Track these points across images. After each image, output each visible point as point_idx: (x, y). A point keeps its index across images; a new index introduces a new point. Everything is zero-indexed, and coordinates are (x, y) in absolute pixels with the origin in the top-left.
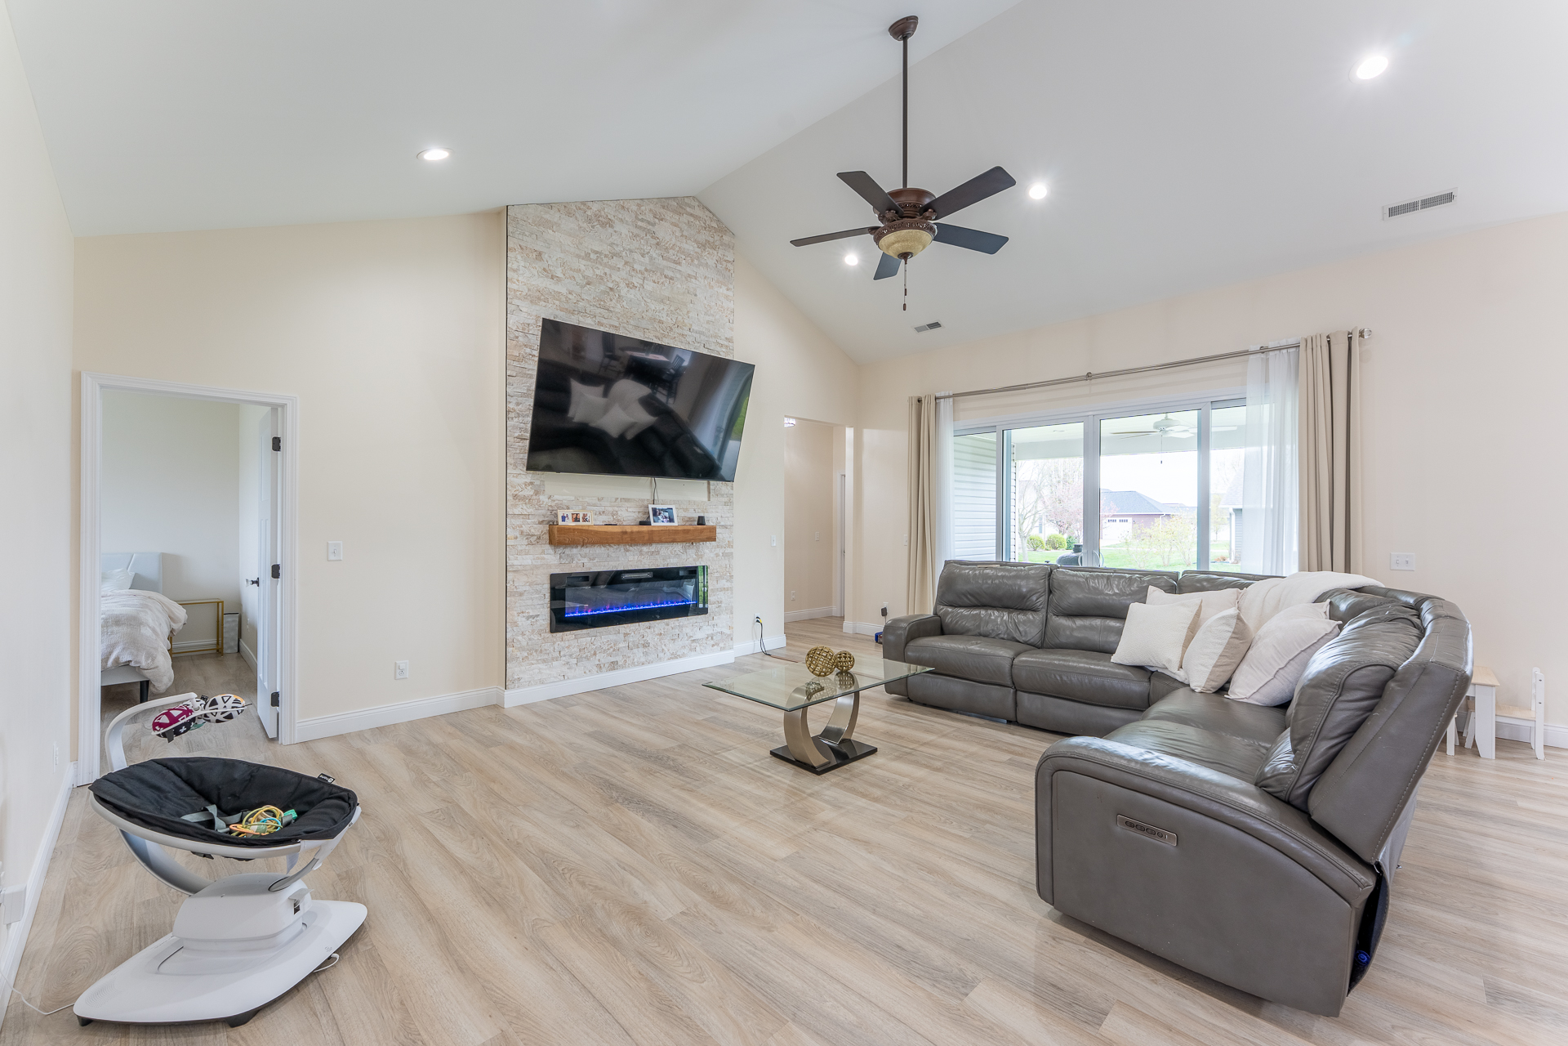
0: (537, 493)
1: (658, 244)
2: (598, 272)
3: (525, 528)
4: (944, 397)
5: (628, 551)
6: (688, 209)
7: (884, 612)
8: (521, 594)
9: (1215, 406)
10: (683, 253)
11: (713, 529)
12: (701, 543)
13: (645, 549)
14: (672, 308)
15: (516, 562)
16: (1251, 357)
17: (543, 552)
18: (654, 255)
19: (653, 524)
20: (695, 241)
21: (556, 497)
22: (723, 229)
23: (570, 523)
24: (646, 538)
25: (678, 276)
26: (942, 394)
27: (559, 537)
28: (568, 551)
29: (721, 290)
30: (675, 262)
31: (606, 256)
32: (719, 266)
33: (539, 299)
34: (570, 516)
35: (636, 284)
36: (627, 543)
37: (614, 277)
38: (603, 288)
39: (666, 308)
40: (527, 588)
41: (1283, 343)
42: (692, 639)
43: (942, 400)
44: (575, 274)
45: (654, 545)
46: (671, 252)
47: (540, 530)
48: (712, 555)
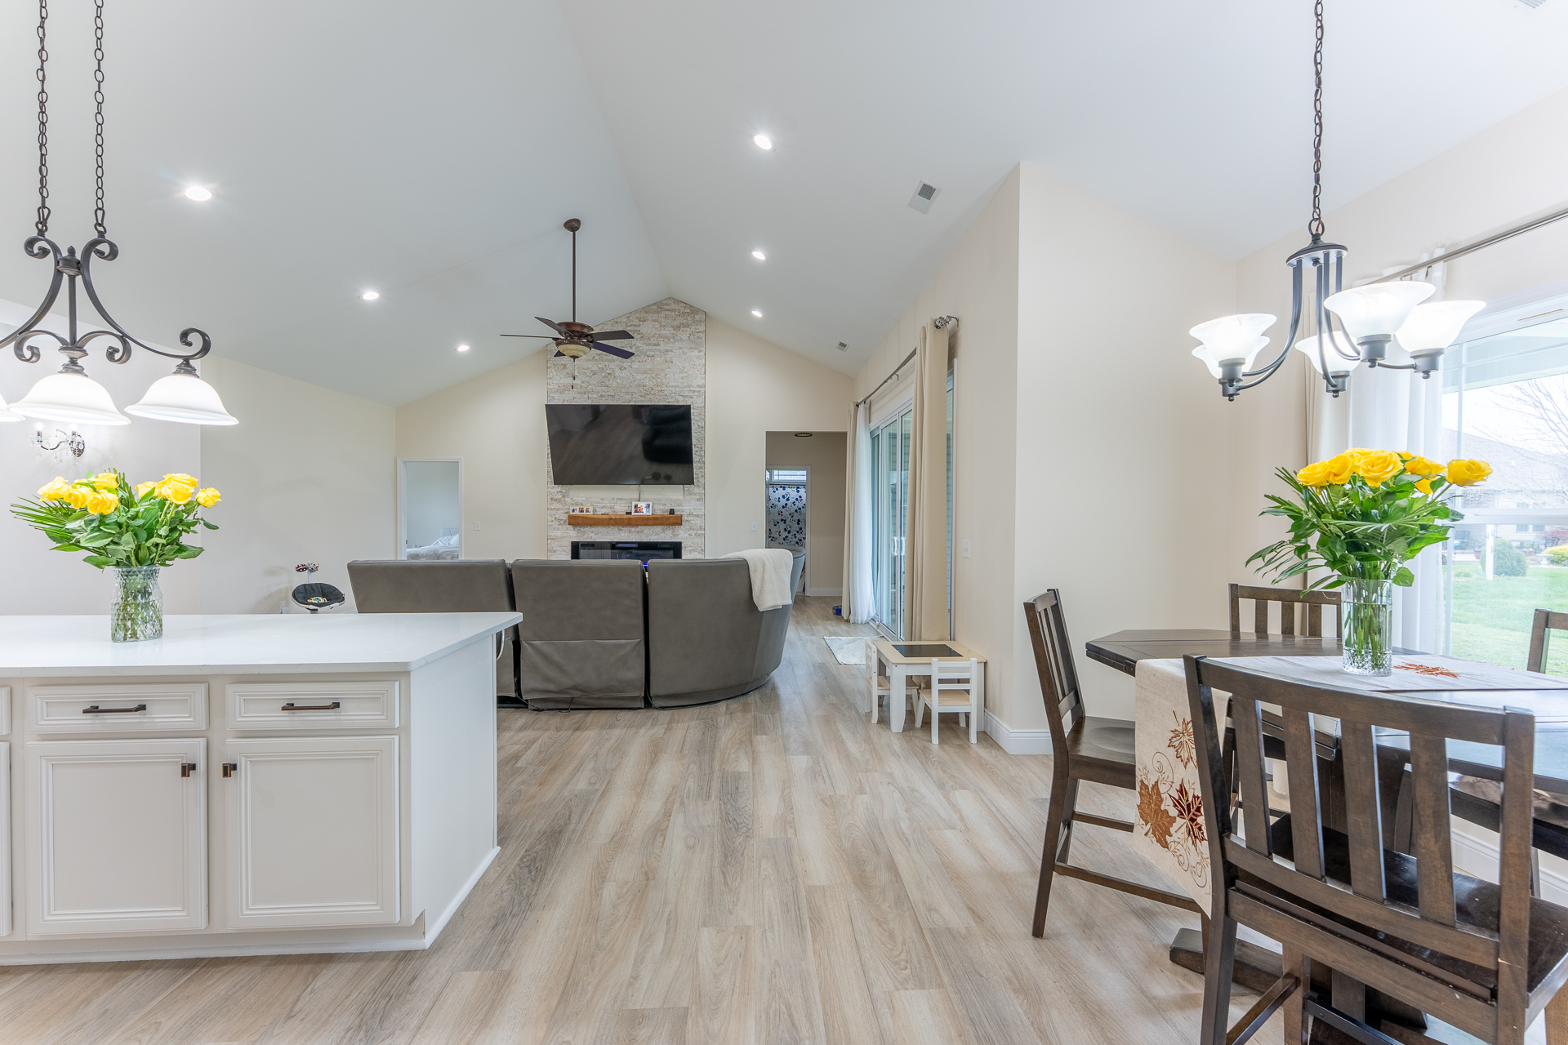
0: (564, 497)
1: (642, 337)
2: (600, 366)
3: (557, 516)
5: (621, 530)
6: (666, 307)
8: (555, 552)
10: (662, 337)
11: (682, 518)
12: (674, 527)
13: (633, 529)
14: (653, 375)
15: (552, 534)
17: (567, 529)
18: (639, 345)
19: (633, 514)
20: (672, 327)
21: (575, 499)
22: (694, 310)
23: (577, 513)
24: (626, 522)
25: (657, 353)
27: (575, 521)
28: (582, 529)
29: (693, 354)
30: (655, 345)
32: (692, 337)
33: (565, 390)
34: (578, 509)
36: (613, 525)
37: (611, 366)
38: (603, 374)
39: (648, 376)
40: (559, 548)
44: (586, 371)
45: (640, 527)
46: (652, 339)
47: (565, 517)
48: (686, 535)
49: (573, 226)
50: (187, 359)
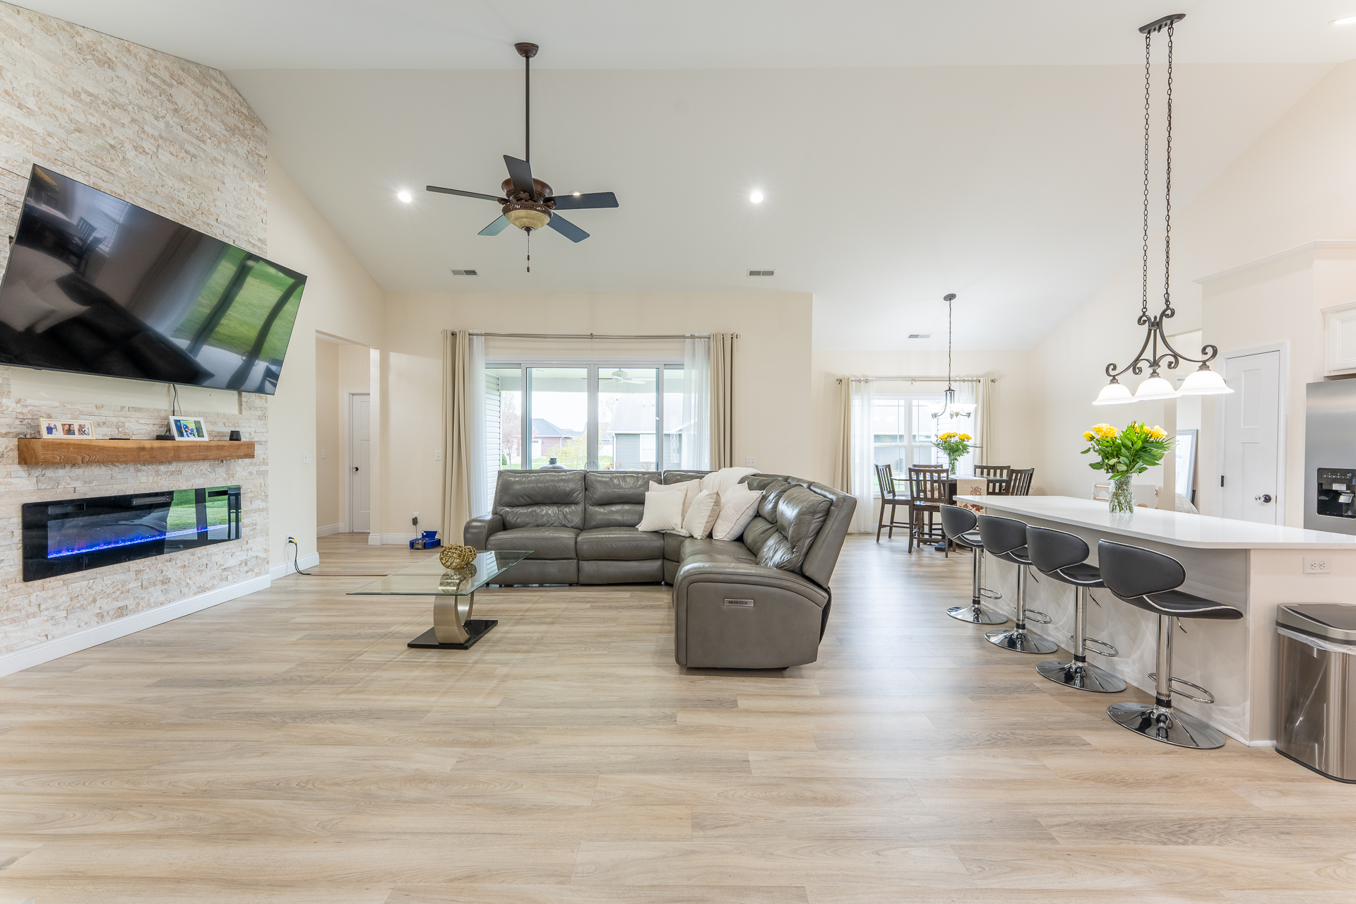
1: (176, 110)
2: (92, 119)
4: (477, 335)
5: (139, 471)
6: (214, 83)
7: (415, 521)
9: (667, 367)
10: (208, 130)
11: (251, 445)
12: (233, 461)
13: (163, 468)
14: (194, 191)
16: (687, 340)
18: (171, 122)
19: (178, 438)
20: (222, 121)
21: (29, 401)
22: (254, 119)
23: (59, 435)
24: (171, 454)
25: (202, 155)
26: (475, 332)
28: (49, 473)
29: (253, 185)
30: (198, 138)
31: (104, 103)
32: (250, 158)
34: (60, 427)
35: (147, 150)
37: (116, 133)
38: (99, 141)
39: (187, 188)
41: (702, 334)
42: (223, 567)
43: (475, 337)
44: (58, 113)
45: (174, 464)
46: (193, 125)
48: (245, 473)
49: (527, 50)
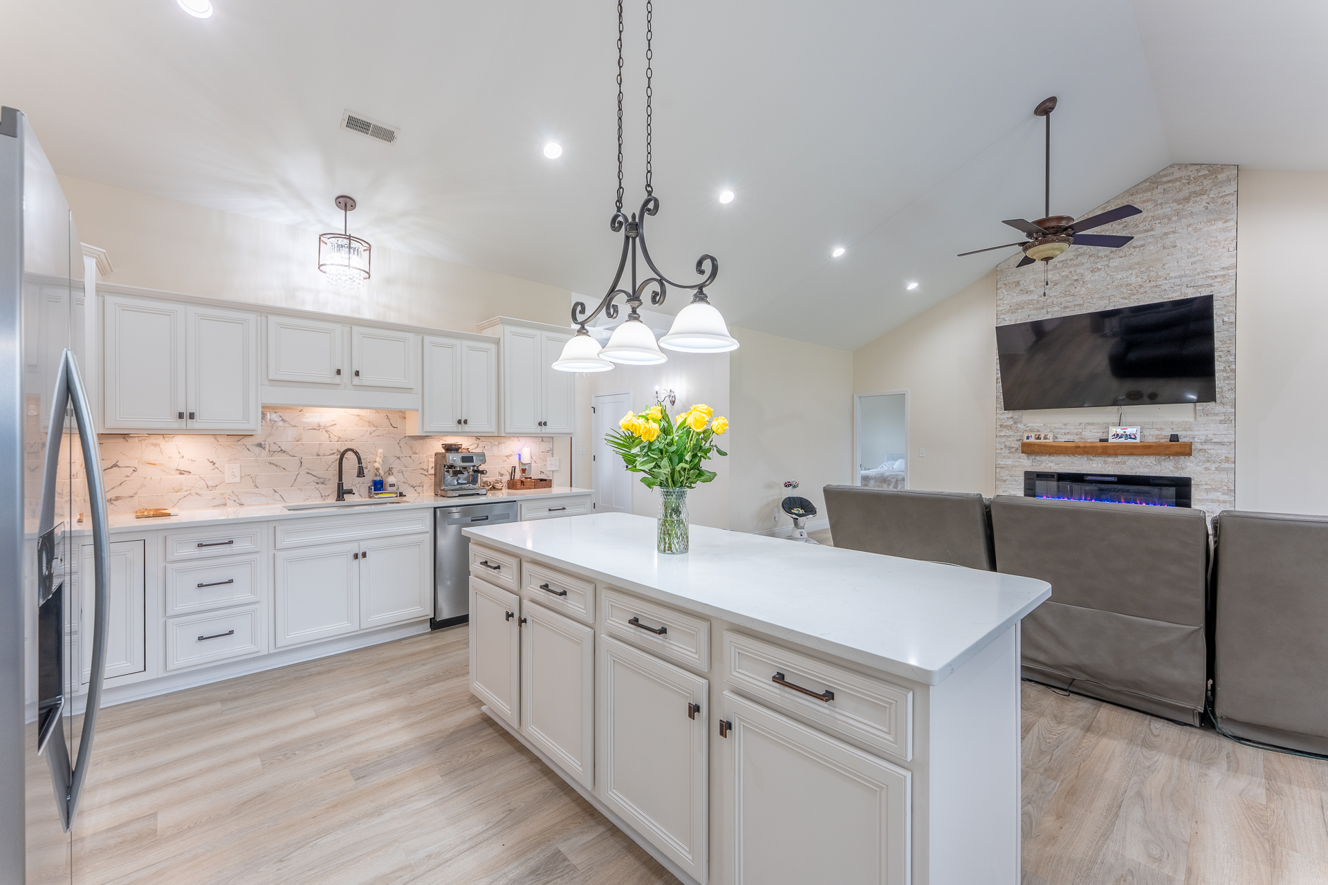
0: (1015, 423)
2: (1063, 274)
3: (1007, 443)
5: (1092, 460)
6: (1164, 179)
8: (1005, 481)
11: (1190, 445)
13: (1110, 459)
15: (1001, 463)
17: (1020, 458)
19: (1111, 441)
20: (1175, 201)
21: (1029, 425)
23: (1032, 440)
24: (1100, 451)
27: (1029, 449)
28: (1038, 458)
29: (1215, 227)
30: (1147, 231)
31: (1071, 260)
32: (1211, 206)
34: (1033, 436)
35: (1100, 267)
36: (1080, 454)
37: (1078, 271)
38: (1068, 283)
39: (1134, 272)
40: (1009, 478)
45: (1120, 457)
46: (1141, 225)
47: (1018, 445)
48: (1199, 469)
49: (1045, 108)
50: (701, 287)
